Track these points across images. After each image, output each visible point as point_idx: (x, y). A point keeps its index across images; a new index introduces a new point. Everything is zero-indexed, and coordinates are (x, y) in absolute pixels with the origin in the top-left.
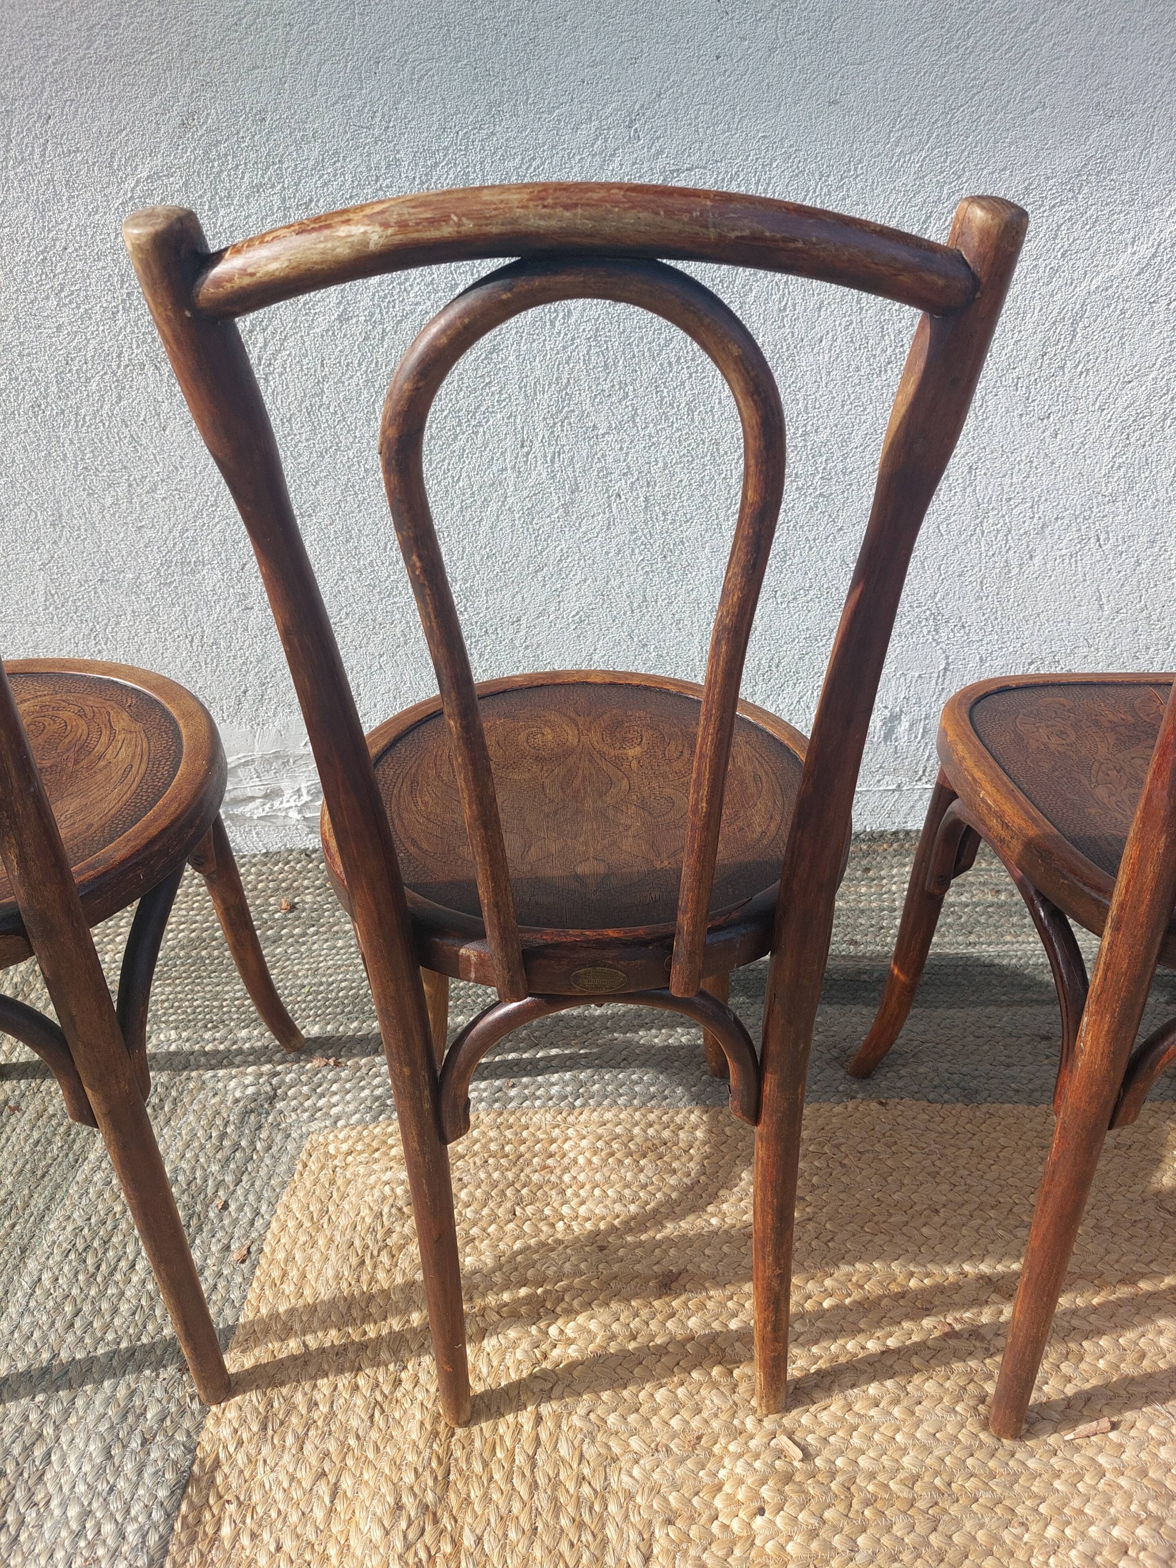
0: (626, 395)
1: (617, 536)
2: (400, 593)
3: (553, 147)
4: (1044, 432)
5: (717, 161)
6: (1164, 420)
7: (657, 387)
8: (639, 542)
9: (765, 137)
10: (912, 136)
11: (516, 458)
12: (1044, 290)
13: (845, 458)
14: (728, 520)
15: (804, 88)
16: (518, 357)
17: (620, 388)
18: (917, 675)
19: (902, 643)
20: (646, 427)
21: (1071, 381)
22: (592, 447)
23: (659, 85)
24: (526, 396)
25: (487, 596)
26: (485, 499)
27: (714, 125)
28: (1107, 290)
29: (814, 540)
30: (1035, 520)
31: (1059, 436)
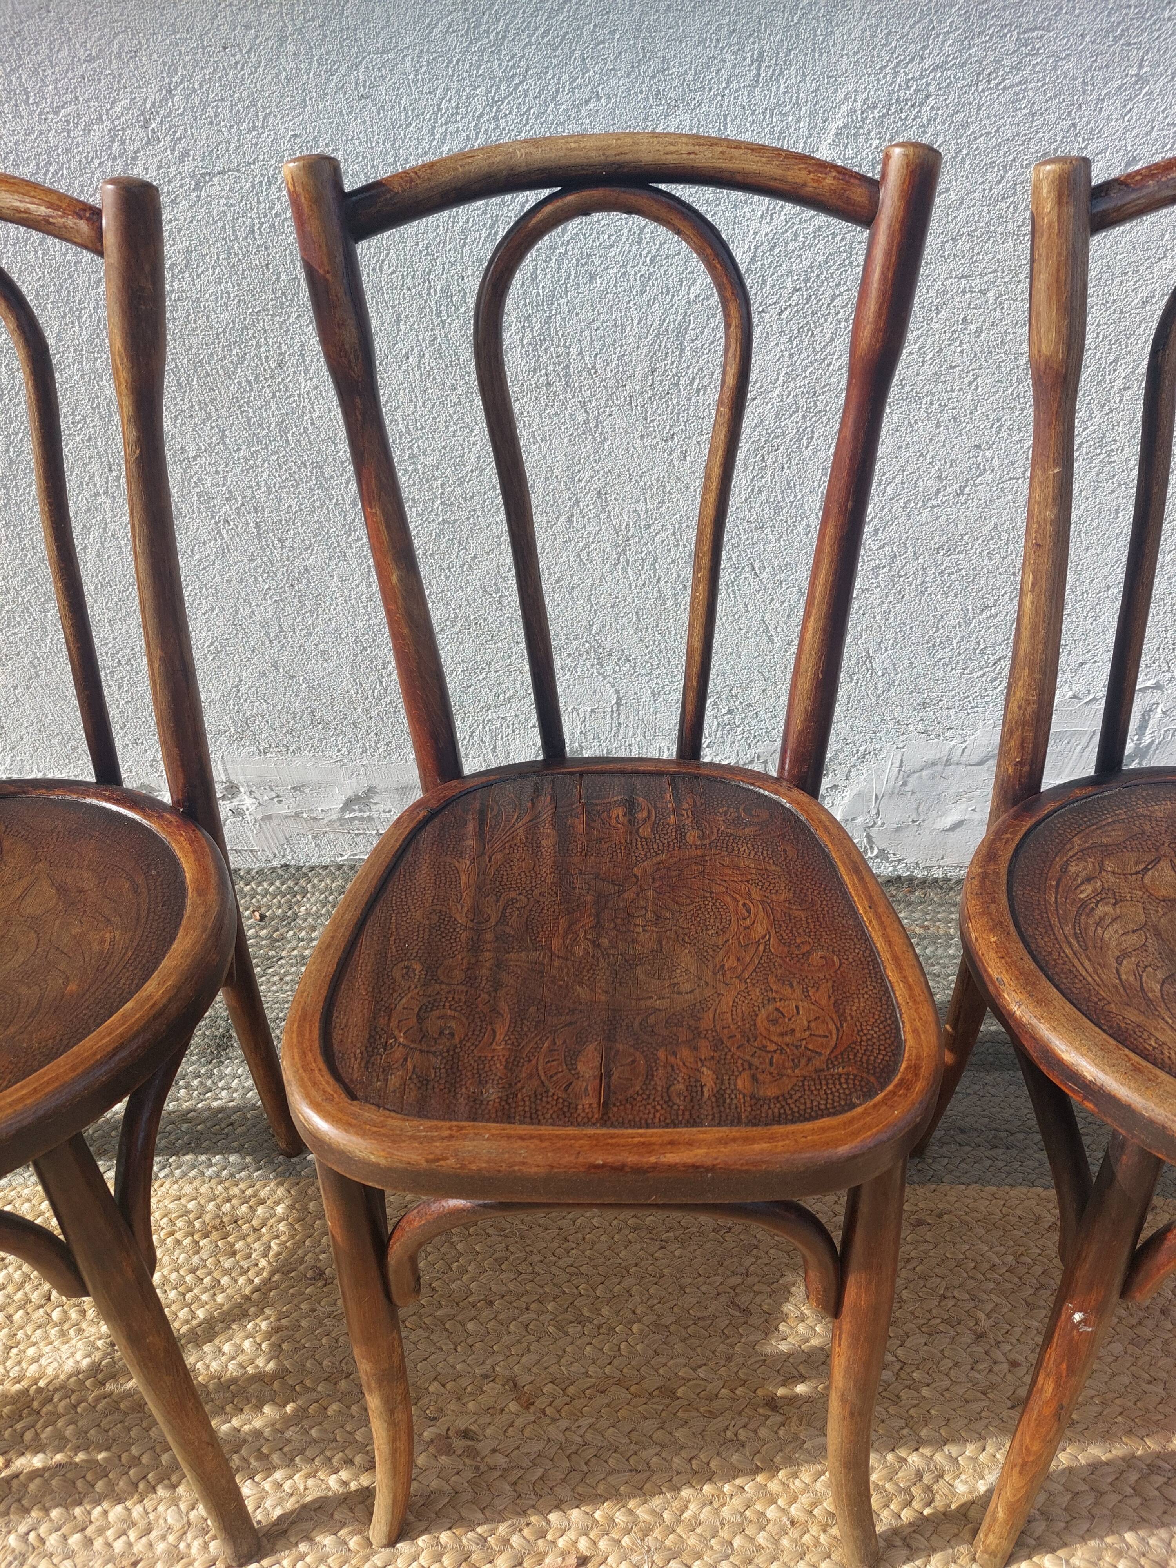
0: (209, 417)
1: (236, 563)
2: (19, 624)
3: (68, 151)
4: (670, 454)
5: (250, 164)
6: (799, 440)
7: (240, 407)
8: (260, 571)
9: (295, 136)
10: (458, 131)
11: (107, 483)
12: (639, 300)
13: (463, 483)
14: (351, 547)
15: (328, 81)
16: (82, 376)
17: (201, 408)
18: (589, 709)
19: (567, 677)
20: (239, 450)
21: (689, 399)
22: (185, 471)
23: (167, 81)
24: (101, 418)
25: (111, 626)
26: (84, 526)
27: (237, 124)
28: (708, 299)
29: (449, 568)
30: (681, 549)
31: (688, 459)
